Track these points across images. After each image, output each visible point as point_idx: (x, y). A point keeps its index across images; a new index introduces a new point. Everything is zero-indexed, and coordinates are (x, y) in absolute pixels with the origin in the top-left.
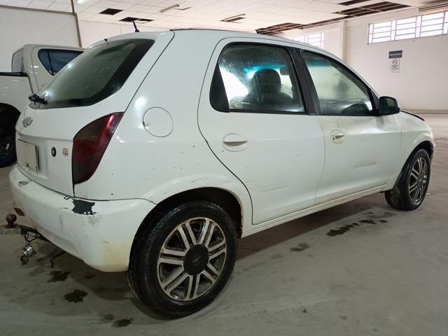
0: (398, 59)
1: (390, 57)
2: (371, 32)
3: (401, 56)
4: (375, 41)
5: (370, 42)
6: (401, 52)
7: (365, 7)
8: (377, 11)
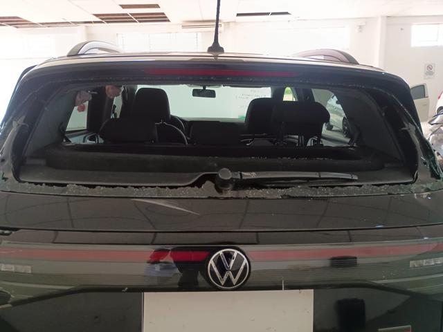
7: (133, 14)
8: (135, 22)
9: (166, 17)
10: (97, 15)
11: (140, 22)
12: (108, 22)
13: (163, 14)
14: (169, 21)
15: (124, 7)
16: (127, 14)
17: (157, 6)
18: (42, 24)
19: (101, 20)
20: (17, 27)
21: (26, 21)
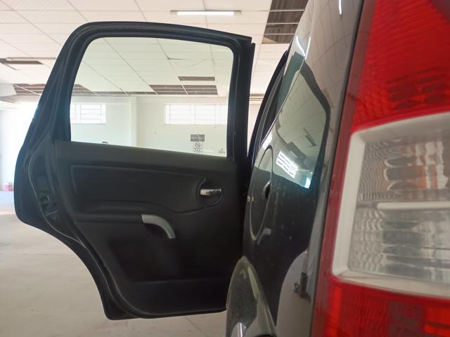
0: (201, 143)
1: (192, 140)
2: (167, 112)
3: (203, 140)
4: (173, 122)
5: (167, 123)
6: (203, 136)
7: (185, 86)
8: (185, 94)
9: (216, 90)
10: (152, 86)
11: (189, 94)
12: (159, 93)
13: (215, 86)
14: (216, 94)
15: (181, 78)
16: (181, 86)
17: (213, 79)
18: (98, 93)
19: (153, 91)
21: (86, 89)
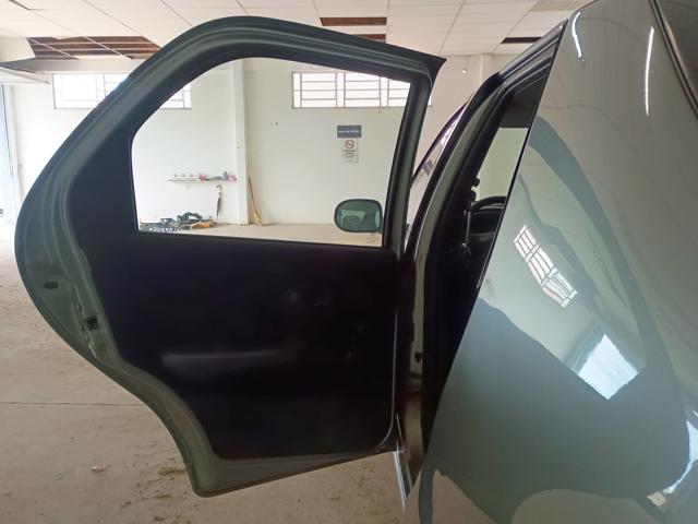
0: (354, 139)
1: (339, 135)
2: (297, 86)
3: (359, 135)
4: (306, 104)
5: (297, 105)
6: (359, 128)
13: (383, 36)
17: (383, 21)
20: (132, 58)
21: (154, 45)
